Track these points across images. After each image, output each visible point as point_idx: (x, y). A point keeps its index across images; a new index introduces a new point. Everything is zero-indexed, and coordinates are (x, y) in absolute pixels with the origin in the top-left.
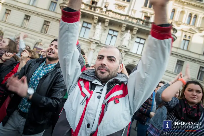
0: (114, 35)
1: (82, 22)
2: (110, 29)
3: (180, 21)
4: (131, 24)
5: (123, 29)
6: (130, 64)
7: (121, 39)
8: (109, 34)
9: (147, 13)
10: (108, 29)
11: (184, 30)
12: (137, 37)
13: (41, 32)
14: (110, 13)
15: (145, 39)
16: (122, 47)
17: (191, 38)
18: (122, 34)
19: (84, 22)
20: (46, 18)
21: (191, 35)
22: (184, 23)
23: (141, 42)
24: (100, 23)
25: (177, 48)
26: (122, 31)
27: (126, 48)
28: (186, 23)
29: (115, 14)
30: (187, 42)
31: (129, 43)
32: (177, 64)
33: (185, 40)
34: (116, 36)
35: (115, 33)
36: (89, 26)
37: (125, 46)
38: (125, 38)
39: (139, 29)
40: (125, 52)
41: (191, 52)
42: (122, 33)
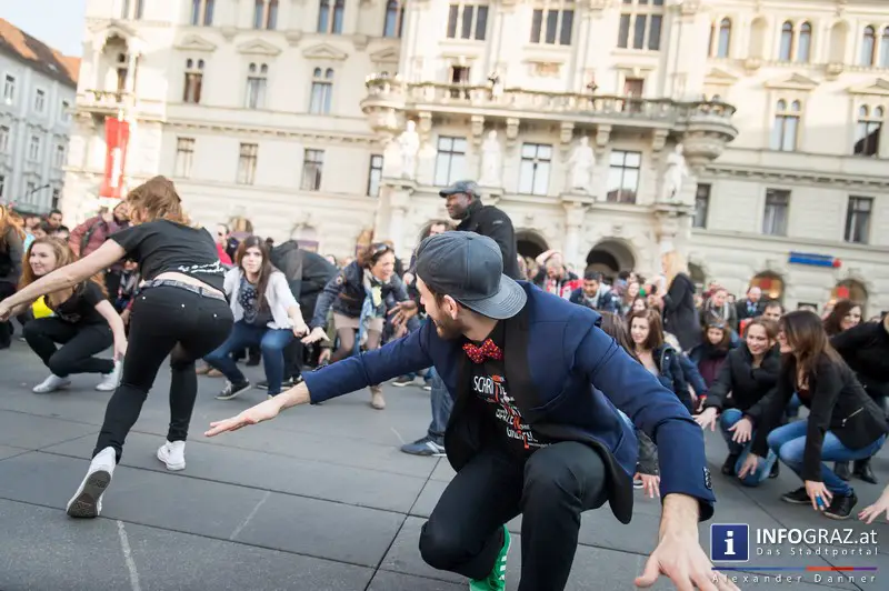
0: (541, 160)
1: (436, 137)
2: (525, 143)
3: (754, 59)
4: (586, 119)
5: (566, 136)
6: (605, 238)
7: (564, 167)
8: (523, 158)
9: (631, 70)
10: (519, 144)
11: (771, 84)
12: (614, 150)
13: (301, 189)
14: (516, 95)
15: (640, 153)
16: (570, 194)
17: (802, 105)
18: (565, 154)
19: (441, 137)
20: (306, 139)
21: (801, 96)
22: (770, 62)
23: (627, 164)
24: (493, 134)
25: (760, 151)
26: (563, 143)
27: (583, 192)
28: (776, 57)
29: (531, 96)
30: (790, 124)
31: (591, 174)
32: (768, 203)
33: (780, 120)
34: (549, 161)
35: (544, 152)
36: (459, 145)
37: (582, 189)
38: (574, 163)
39: (614, 127)
40: (585, 205)
41: (809, 154)
42: (564, 148)
